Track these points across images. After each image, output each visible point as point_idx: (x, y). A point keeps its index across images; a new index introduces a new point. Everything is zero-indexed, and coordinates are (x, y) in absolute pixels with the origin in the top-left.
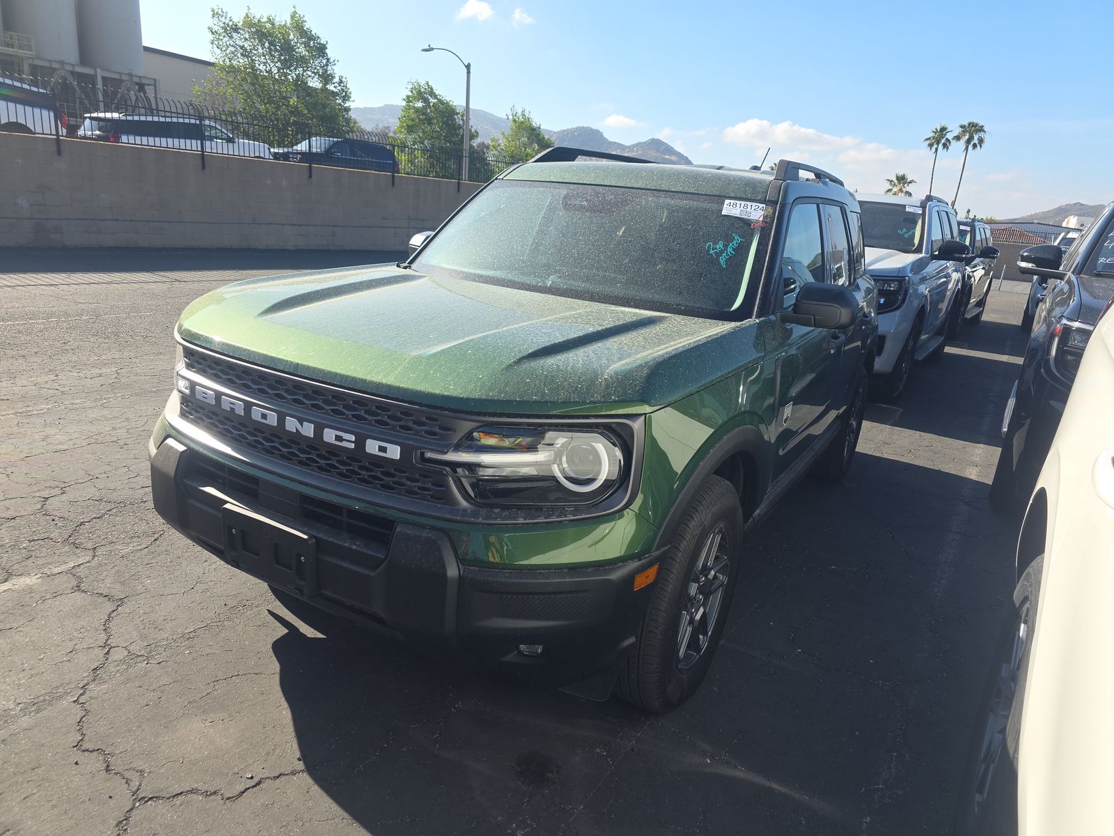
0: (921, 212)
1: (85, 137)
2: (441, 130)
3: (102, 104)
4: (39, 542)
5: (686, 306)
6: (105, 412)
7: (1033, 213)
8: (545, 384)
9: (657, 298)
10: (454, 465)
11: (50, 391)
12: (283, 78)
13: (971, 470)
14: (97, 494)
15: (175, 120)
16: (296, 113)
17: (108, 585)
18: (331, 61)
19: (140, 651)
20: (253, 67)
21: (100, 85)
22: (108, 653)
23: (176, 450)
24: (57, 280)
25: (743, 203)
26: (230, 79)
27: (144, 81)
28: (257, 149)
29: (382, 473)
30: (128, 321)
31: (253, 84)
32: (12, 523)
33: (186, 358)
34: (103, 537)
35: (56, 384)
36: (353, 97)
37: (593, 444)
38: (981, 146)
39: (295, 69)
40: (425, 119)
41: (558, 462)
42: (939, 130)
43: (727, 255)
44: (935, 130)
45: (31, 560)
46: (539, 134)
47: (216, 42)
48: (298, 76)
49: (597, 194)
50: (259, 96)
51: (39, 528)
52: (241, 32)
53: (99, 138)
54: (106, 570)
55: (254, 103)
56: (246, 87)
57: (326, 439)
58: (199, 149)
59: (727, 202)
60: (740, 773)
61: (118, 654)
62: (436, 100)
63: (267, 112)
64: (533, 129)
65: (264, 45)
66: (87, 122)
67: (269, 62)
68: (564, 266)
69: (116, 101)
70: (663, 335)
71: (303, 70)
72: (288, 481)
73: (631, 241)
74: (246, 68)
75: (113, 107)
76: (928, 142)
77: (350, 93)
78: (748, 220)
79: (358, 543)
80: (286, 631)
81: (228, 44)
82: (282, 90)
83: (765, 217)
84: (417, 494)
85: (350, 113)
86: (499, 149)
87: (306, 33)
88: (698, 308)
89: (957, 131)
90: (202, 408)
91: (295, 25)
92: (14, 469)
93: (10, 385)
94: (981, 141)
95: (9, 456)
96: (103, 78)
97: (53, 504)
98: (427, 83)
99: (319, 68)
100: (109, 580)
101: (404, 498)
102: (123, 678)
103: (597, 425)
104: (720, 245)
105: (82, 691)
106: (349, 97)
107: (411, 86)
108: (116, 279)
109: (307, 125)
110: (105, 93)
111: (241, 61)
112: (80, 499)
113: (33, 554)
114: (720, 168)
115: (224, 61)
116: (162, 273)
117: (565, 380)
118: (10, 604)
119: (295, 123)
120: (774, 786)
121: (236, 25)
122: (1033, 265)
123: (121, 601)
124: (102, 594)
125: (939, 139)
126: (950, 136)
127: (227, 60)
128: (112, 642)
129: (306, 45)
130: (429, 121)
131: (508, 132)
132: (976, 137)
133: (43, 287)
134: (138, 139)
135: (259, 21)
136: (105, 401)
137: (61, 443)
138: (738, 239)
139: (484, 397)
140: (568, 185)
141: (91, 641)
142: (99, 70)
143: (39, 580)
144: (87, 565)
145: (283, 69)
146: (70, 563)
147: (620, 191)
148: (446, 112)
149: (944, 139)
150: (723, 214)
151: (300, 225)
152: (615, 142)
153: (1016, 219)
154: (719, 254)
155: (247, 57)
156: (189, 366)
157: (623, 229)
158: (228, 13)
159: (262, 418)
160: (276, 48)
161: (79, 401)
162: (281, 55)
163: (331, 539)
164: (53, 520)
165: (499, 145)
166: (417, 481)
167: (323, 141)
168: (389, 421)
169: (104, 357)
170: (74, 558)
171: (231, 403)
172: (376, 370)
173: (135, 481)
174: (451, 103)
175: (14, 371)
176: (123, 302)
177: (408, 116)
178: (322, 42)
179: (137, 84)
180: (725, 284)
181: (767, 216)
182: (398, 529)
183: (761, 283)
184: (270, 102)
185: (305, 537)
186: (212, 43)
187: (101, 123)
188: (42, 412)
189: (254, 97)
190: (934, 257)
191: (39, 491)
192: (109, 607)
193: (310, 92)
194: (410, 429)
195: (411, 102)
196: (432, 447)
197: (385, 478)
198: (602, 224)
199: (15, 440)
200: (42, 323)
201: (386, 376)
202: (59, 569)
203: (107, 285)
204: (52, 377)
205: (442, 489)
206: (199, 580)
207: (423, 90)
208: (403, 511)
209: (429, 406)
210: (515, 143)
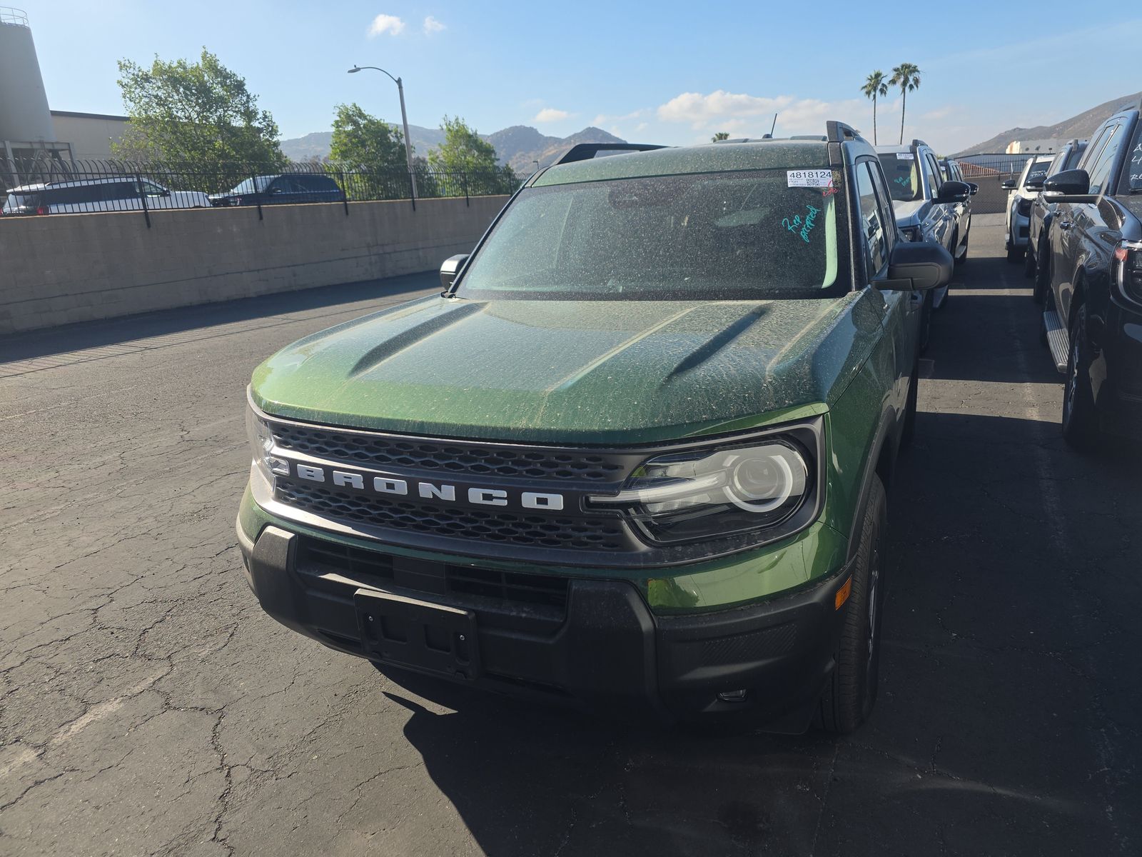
0: (912, 158)
1: (11, 215)
2: (376, 151)
3: (16, 177)
4: (105, 660)
5: (780, 289)
6: (123, 503)
7: (975, 145)
8: (709, 400)
9: (746, 285)
10: (625, 506)
11: (56, 490)
12: (204, 122)
13: (1030, 411)
14: (149, 594)
15: (104, 181)
16: (224, 155)
17: (200, 696)
18: (252, 96)
19: (263, 765)
20: (171, 115)
21: (10, 157)
22: (228, 775)
23: (283, 539)
24: (21, 369)
25: (807, 172)
26: (149, 131)
27: (57, 147)
28: (196, 199)
29: (542, 527)
30: (112, 400)
31: (174, 133)
32: (68, 644)
33: (275, 434)
34: (174, 642)
35: (60, 482)
36: (280, 131)
37: (773, 457)
38: (917, 87)
39: (216, 111)
40: (358, 142)
41: (730, 483)
42: (873, 77)
43: (808, 229)
44: (870, 78)
45: (104, 683)
46: (476, 141)
47: (128, 96)
48: (219, 117)
49: (645, 187)
50: (183, 144)
51: (101, 645)
52: (153, 81)
53: (26, 213)
54: (191, 680)
55: (178, 152)
56: (167, 137)
57: (472, 500)
58: (142, 207)
59: (789, 173)
60: (957, 784)
61: (240, 775)
62: (366, 121)
63: (193, 158)
64: (470, 136)
65: (178, 90)
66: (11, 197)
67: (187, 107)
68: (634, 267)
69: (31, 171)
70: (786, 324)
71: (224, 110)
72: (431, 553)
73: (699, 231)
74: (163, 117)
75: (29, 178)
76: (865, 90)
77: (277, 127)
78: (818, 188)
79: (525, 609)
80: (413, 713)
81: (141, 94)
82: (205, 134)
83: (835, 183)
84: (586, 544)
85: (279, 148)
86: (438, 161)
87: (221, 72)
88: (793, 289)
89: (892, 75)
90: (305, 487)
91: (208, 65)
92: (48, 584)
93: (10, 491)
94: (917, 81)
95: (37, 570)
96: (15, 151)
97: (105, 615)
98: (355, 105)
99: (239, 106)
100: (198, 691)
101: (572, 550)
102: (257, 801)
103: (774, 436)
104: (797, 219)
105: (216, 826)
106: (276, 131)
107: (338, 111)
108: (82, 357)
109: (237, 166)
110: (17, 164)
111: (158, 111)
112: (132, 604)
113: (104, 675)
114: (746, 141)
115: (139, 114)
116: (129, 343)
117: (729, 392)
118: (98, 738)
119: (224, 166)
120: (999, 791)
121: (146, 75)
122: (1061, 193)
123: (221, 714)
124: (197, 708)
125: (875, 85)
126: (885, 81)
127: (143, 112)
128: (229, 760)
129: (223, 84)
130: (363, 143)
131: (445, 142)
132: (911, 78)
133: (7, 379)
134: (69, 207)
135: (170, 67)
136: (119, 491)
137: (89, 545)
138: (813, 211)
139: (650, 425)
140: (609, 182)
141: (205, 765)
142: (7, 143)
143: (122, 705)
144: (168, 677)
145: (203, 112)
146: (148, 678)
147: (670, 179)
148: (379, 132)
149: (880, 85)
150: (789, 186)
151: (258, 270)
152: (551, 137)
153: (959, 154)
154: (799, 229)
155: (163, 105)
156: (281, 444)
157: (687, 218)
158: (136, 63)
159: (387, 488)
160: (191, 92)
161: (91, 495)
162: (198, 98)
163: (494, 611)
164: (112, 633)
165: (438, 157)
166: (585, 530)
167: (264, 180)
168: (544, 469)
169: (101, 443)
170: (151, 672)
171: (345, 477)
172: (516, 415)
173: (185, 573)
174: (382, 122)
175: (10, 475)
176: (98, 380)
177: (340, 142)
178: (239, 79)
179: (50, 151)
180: (814, 260)
181: (836, 181)
182: (574, 587)
183: (852, 253)
184: (195, 149)
185: (463, 612)
186: (124, 97)
187: (27, 197)
188: (56, 514)
189: (177, 146)
190: (935, 201)
191: (84, 603)
192: (210, 721)
193: (234, 132)
194: (570, 474)
195: (341, 126)
196: (601, 491)
197: (547, 532)
198: (662, 217)
199: (38, 550)
200: (20, 417)
201: (531, 419)
202: (139, 687)
203: (75, 366)
204: (53, 474)
205: (617, 534)
206: (296, 672)
207: (351, 113)
208: (575, 566)
209: (591, 446)
210: (454, 153)
